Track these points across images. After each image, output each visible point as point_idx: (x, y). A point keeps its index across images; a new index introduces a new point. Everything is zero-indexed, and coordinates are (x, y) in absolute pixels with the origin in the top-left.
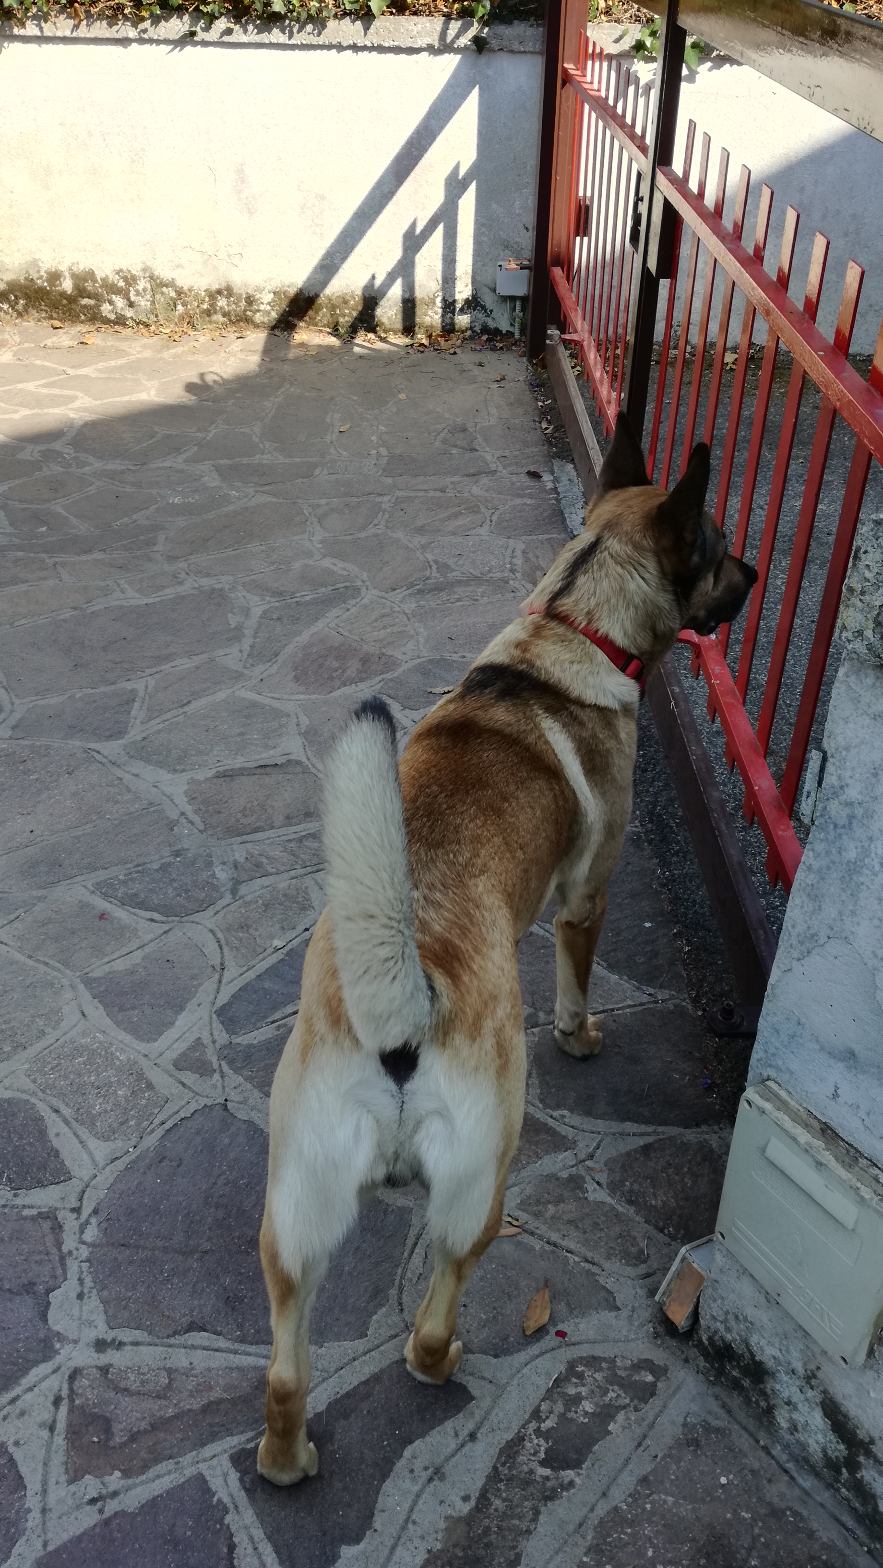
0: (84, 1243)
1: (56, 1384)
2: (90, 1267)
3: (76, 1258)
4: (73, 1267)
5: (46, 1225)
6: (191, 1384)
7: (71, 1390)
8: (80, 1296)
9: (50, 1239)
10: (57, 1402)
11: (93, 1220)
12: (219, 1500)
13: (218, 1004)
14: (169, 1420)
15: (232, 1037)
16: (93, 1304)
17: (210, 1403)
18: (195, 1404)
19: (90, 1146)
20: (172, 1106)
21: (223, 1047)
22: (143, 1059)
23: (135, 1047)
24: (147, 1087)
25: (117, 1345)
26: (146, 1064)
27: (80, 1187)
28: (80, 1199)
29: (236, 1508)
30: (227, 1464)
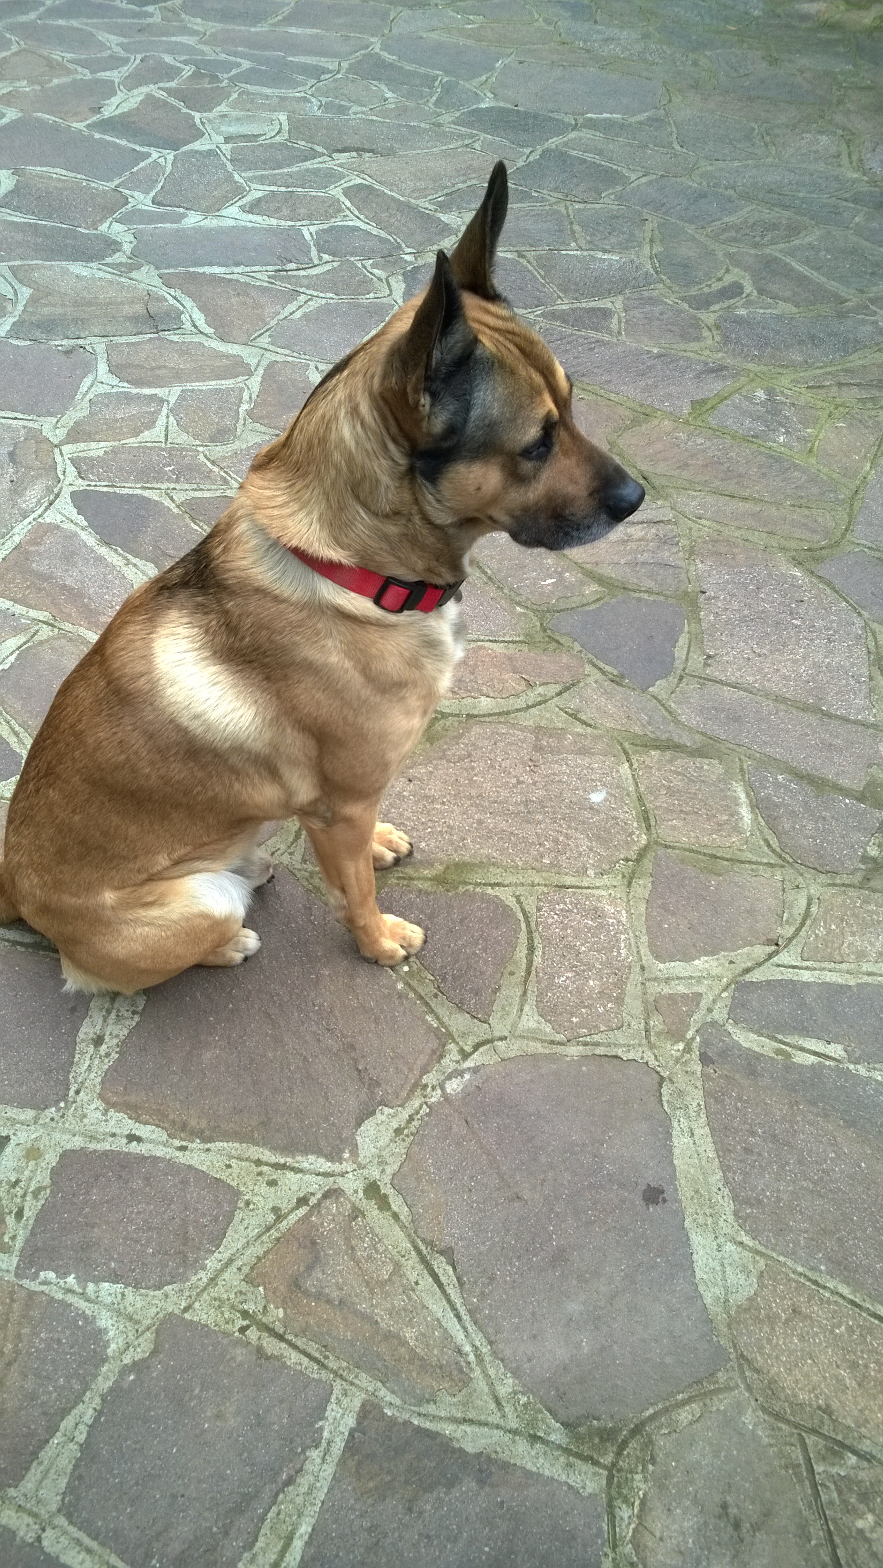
2: (427, 1115)
5: (434, 1044)
6: (399, 1301)
7: (319, 1204)
8: (398, 1131)
10: (302, 1201)
12: (321, 1429)
13: (748, 978)
14: (356, 1312)
15: (730, 1021)
16: (400, 1148)
17: (397, 1336)
18: (386, 1322)
19: (526, 1008)
20: (620, 1037)
21: (714, 1023)
22: (638, 969)
23: (642, 953)
24: (617, 998)
25: (384, 1203)
26: (636, 976)
27: (486, 1037)
28: (476, 1047)
29: (327, 1452)
30: (357, 1403)
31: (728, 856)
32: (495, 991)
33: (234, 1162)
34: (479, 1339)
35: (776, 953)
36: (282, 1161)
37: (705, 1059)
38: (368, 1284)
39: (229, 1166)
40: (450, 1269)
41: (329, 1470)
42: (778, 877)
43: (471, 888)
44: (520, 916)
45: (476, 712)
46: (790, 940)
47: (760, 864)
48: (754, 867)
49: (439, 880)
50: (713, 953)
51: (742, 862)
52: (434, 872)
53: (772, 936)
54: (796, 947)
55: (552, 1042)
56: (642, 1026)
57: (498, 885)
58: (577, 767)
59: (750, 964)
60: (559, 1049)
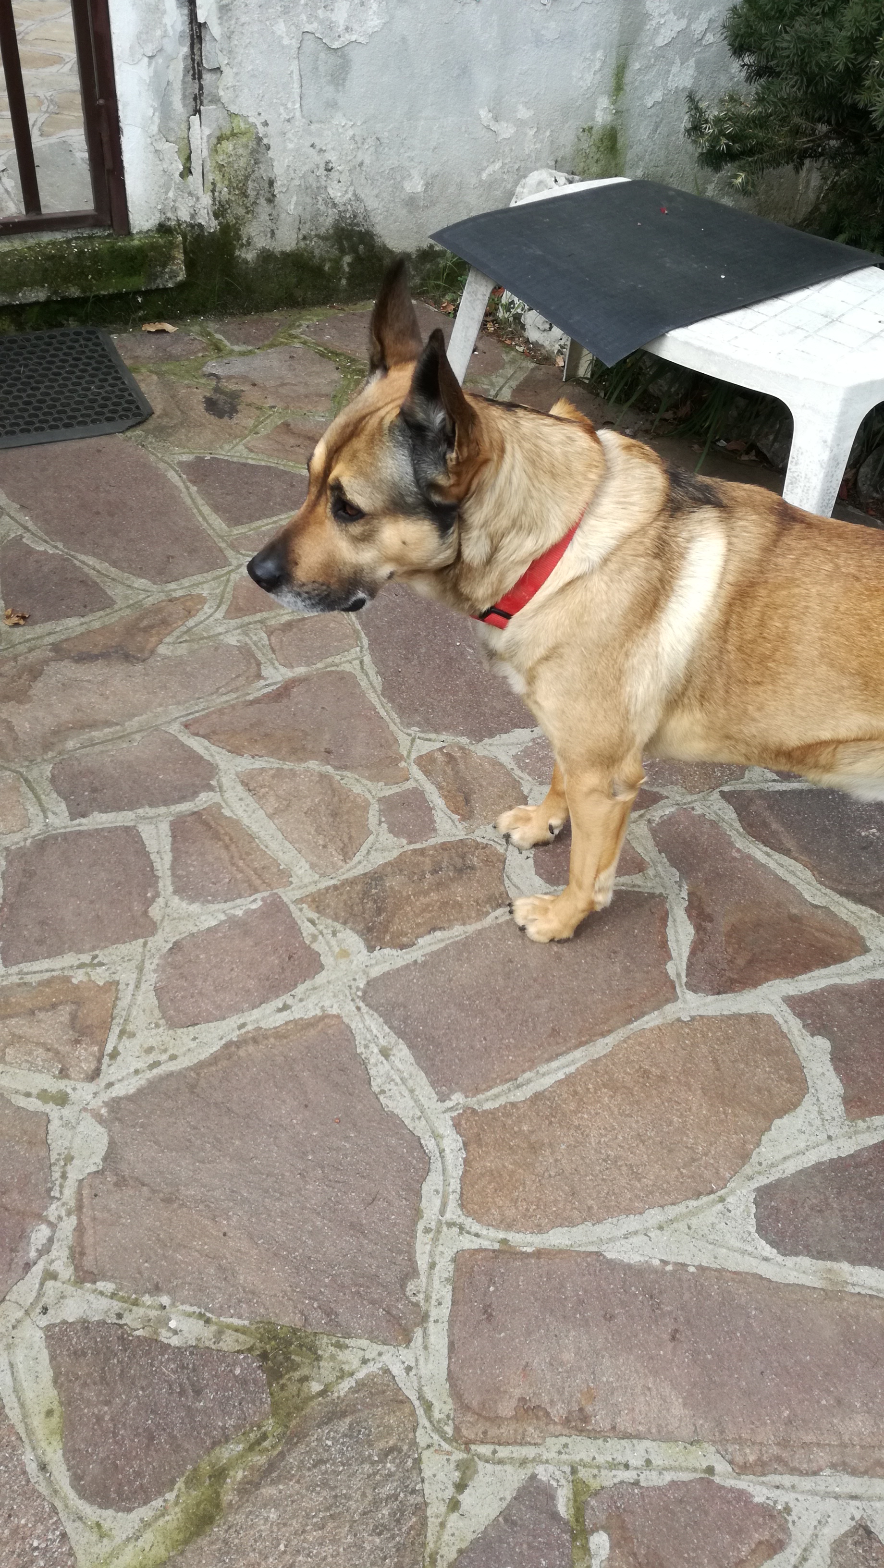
0: (50, 1224)
1: (112, 1069)
3: (63, 1205)
4: (69, 1193)
9: (89, 1237)
11: (32, 1255)
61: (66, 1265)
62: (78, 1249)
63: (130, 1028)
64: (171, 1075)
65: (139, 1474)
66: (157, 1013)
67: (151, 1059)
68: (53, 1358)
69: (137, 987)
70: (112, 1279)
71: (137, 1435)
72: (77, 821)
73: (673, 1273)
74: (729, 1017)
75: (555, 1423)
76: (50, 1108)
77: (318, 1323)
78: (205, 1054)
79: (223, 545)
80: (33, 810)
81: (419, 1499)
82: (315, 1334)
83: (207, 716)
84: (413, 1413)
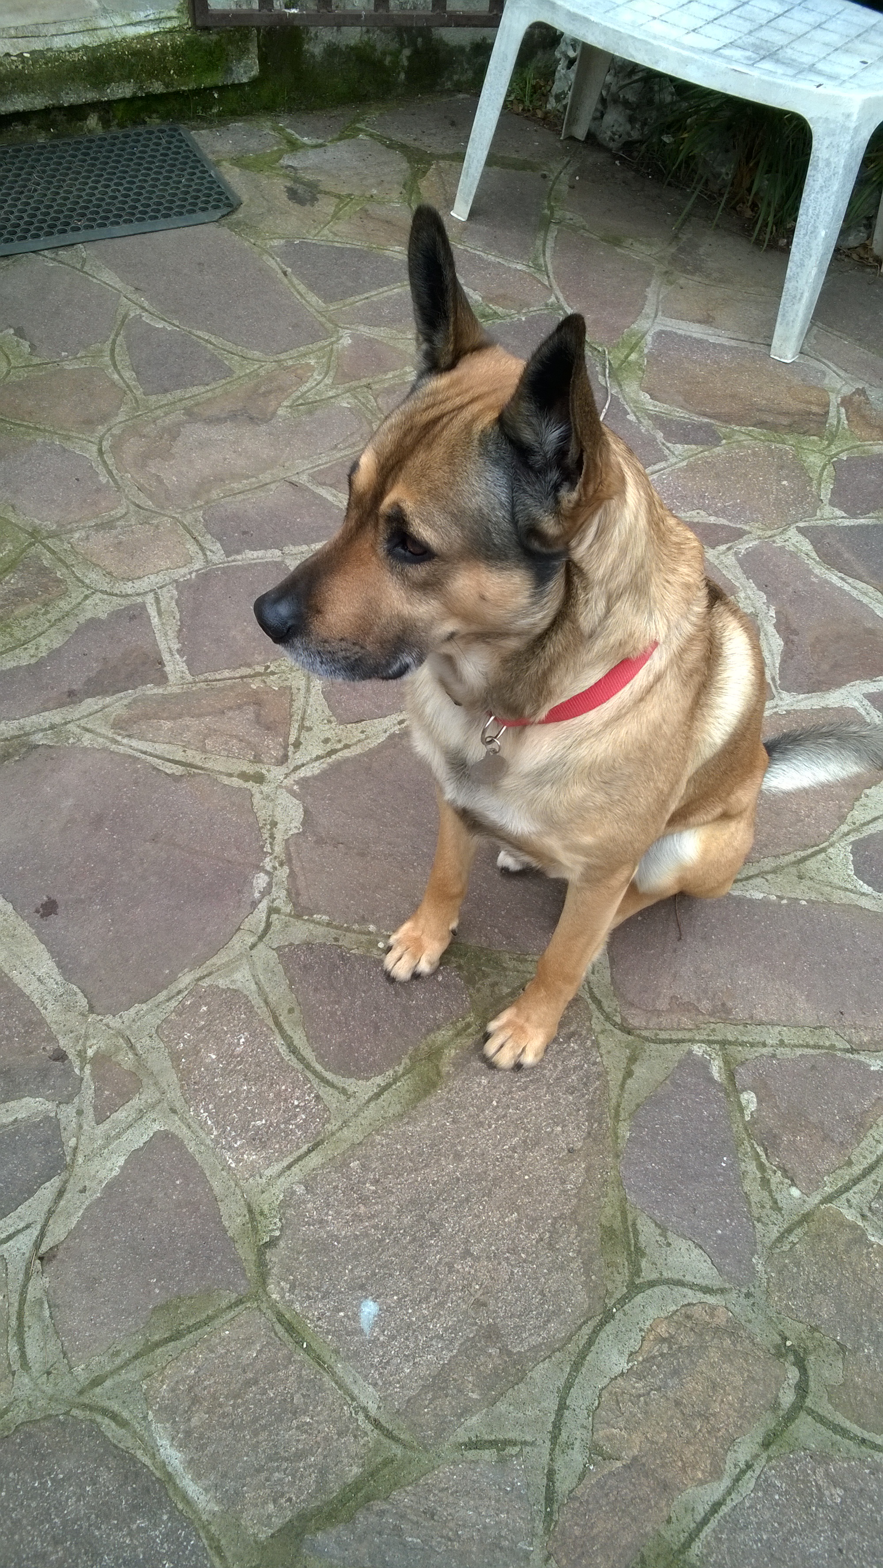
0: (267, 873)
1: (297, 755)
2: (263, 847)
3: (275, 858)
4: (278, 849)
5: (303, 900)
6: (187, 736)
7: (286, 748)
8: (274, 824)
9: (301, 882)
10: (297, 745)
11: (257, 895)
12: (182, 657)
13: (55, 1182)
14: (209, 714)
15: (53, 1114)
16: (262, 815)
17: (174, 719)
18: (187, 720)
19: (253, 987)
20: (153, 1021)
21: (68, 1100)
22: (178, 1105)
23: (185, 1129)
24: (179, 1058)
25: (244, 776)
26: (175, 1095)
27: (268, 936)
28: (268, 925)
29: (171, 651)
30: (171, 678)
31: (158, 1351)
32: (292, 982)
33: (363, 736)
34: (122, 750)
35: (37, 1245)
36: (333, 757)
37: (60, 1056)
38: (215, 731)
39: (363, 732)
40: (169, 771)
41: (162, 646)
42: (79, 1369)
43: (400, 1069)
44: (329, 1076)
45: (608, 1328)
46: (28, 1276)
47: (112, 1373)
48: (118, 1361)
49: (434, 1054)
50: (110, 1186)
51: (136, 1357)
52: (445, 1060)
53: (52, 1268)
54: (16, 1269)
55: (210, 974)
56: (138, 1046)
57: (377, 1096)
58: (427, 1345)
59: (62, 1203)
60: (198, 973)
61: (286, 904)
62: (293, 891)
63: (307, 724)
64: (346, 760)
65: (370, 1053)
66: (328, 712)
67: (329, 747)
68: (286, 970)
69: (308, 690)
70: (325, 913)
71: (366, 1025)
72: (232, 558)
73: (787, 905)
74: (819, 711)
75: (703, 1014)
76: (249, 785)
77: (501, 943)
78: (374, 743)
79: (323, 320)
80: (192, 548)
81: (600, 1069)
82: (499, 952)
83: (330, 468)
84: (587, 1008)
